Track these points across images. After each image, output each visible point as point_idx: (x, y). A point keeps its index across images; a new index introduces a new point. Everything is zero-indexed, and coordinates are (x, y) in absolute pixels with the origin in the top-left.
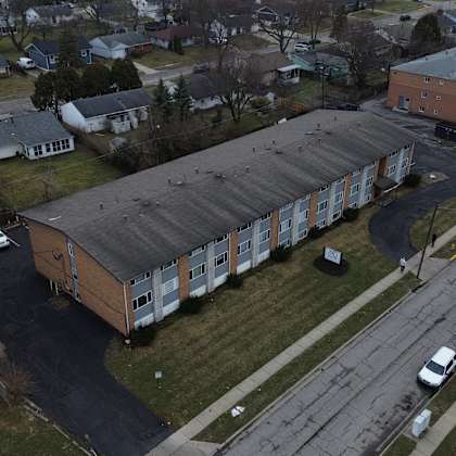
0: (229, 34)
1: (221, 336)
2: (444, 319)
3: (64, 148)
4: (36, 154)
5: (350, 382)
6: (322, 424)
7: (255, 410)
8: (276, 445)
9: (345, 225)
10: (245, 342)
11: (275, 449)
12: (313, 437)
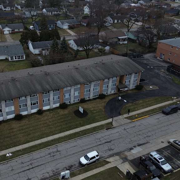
0: (114, 22)
1: (22, 130)
2: (110, 142)
3: (21, 58)
4: (11, 59)
5: (55, 155)
6: (34, 166)
7: (15, 156)
8: (13, 169)
9: (98, 100)
10: (29, 133)
11: (12, 170)
12: (27, 170)
